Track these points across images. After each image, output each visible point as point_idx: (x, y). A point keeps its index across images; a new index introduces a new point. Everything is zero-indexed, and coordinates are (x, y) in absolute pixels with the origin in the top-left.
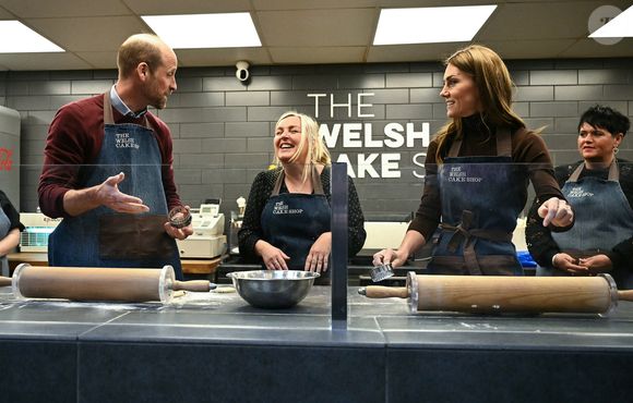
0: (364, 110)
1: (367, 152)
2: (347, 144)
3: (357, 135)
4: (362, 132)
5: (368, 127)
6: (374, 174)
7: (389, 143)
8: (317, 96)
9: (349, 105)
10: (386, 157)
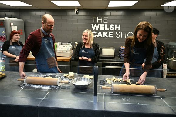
0: (105, 21)
1: (105, 31)
2: (101, 29)
3: (103, 27)
4: (104, 26)
5: (106, 25)
6: (107, 36)
7: (110, 29)
8: (94, 17)
9: (102, 20)
10: (110, 33)
